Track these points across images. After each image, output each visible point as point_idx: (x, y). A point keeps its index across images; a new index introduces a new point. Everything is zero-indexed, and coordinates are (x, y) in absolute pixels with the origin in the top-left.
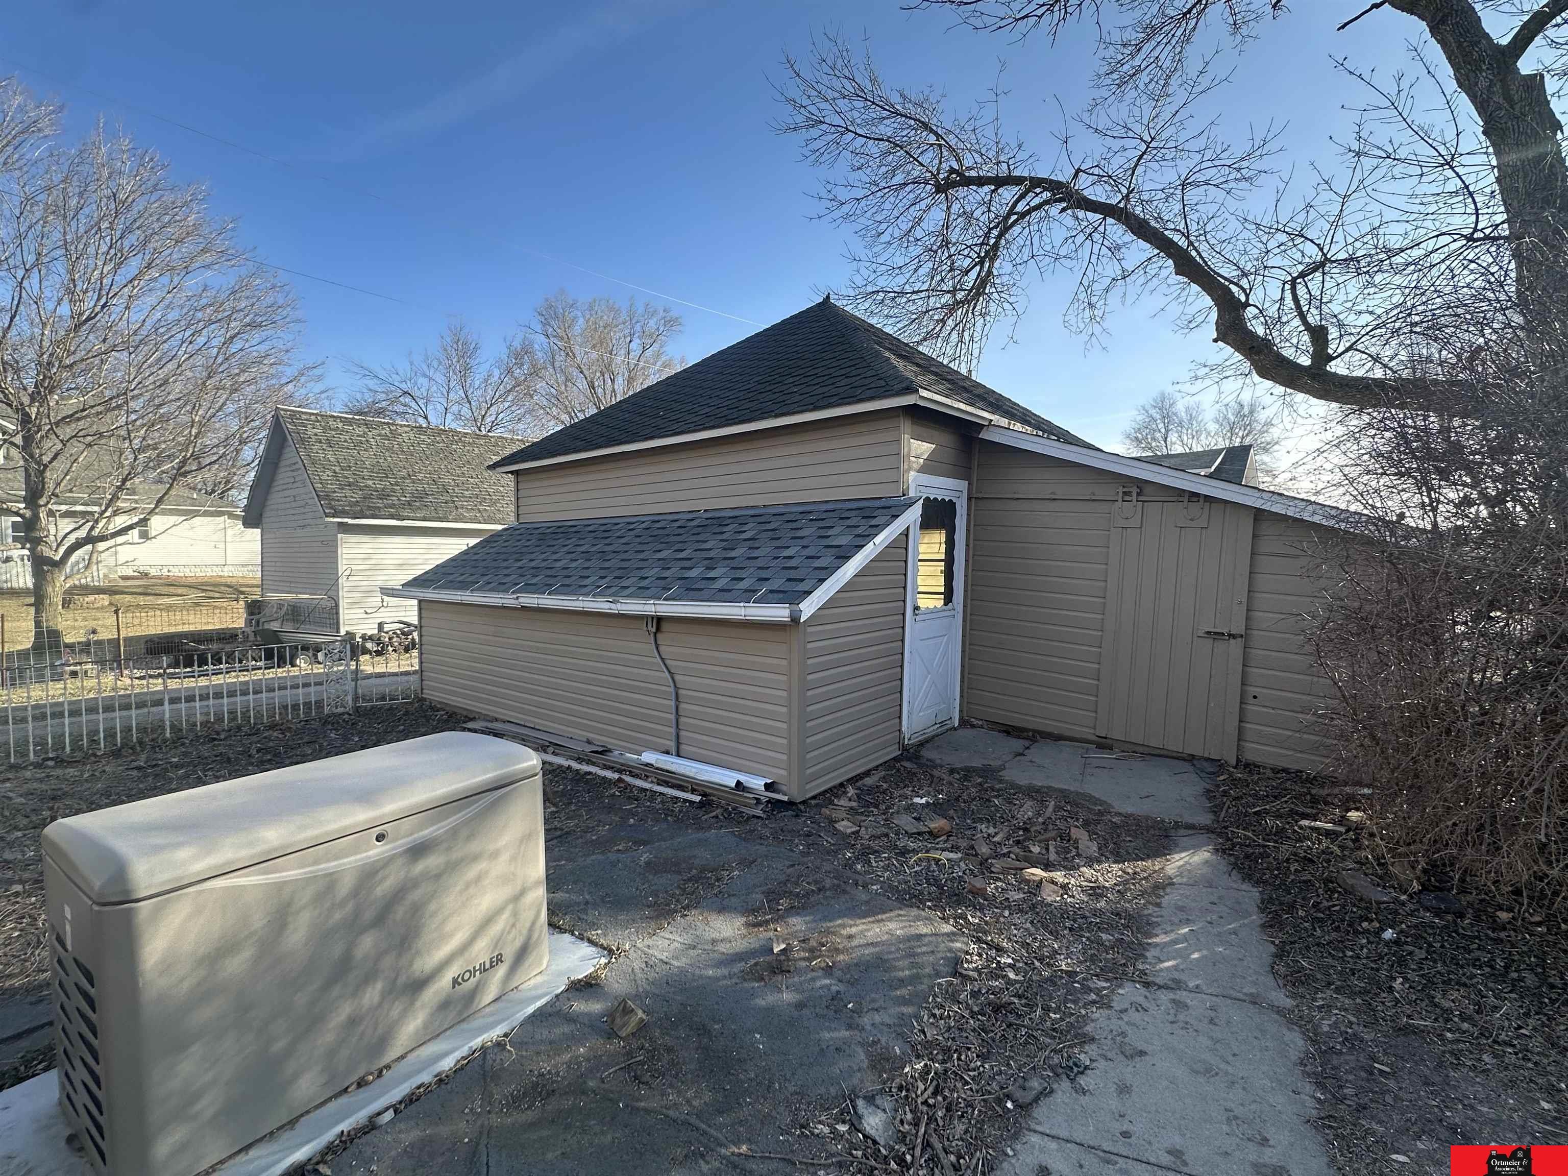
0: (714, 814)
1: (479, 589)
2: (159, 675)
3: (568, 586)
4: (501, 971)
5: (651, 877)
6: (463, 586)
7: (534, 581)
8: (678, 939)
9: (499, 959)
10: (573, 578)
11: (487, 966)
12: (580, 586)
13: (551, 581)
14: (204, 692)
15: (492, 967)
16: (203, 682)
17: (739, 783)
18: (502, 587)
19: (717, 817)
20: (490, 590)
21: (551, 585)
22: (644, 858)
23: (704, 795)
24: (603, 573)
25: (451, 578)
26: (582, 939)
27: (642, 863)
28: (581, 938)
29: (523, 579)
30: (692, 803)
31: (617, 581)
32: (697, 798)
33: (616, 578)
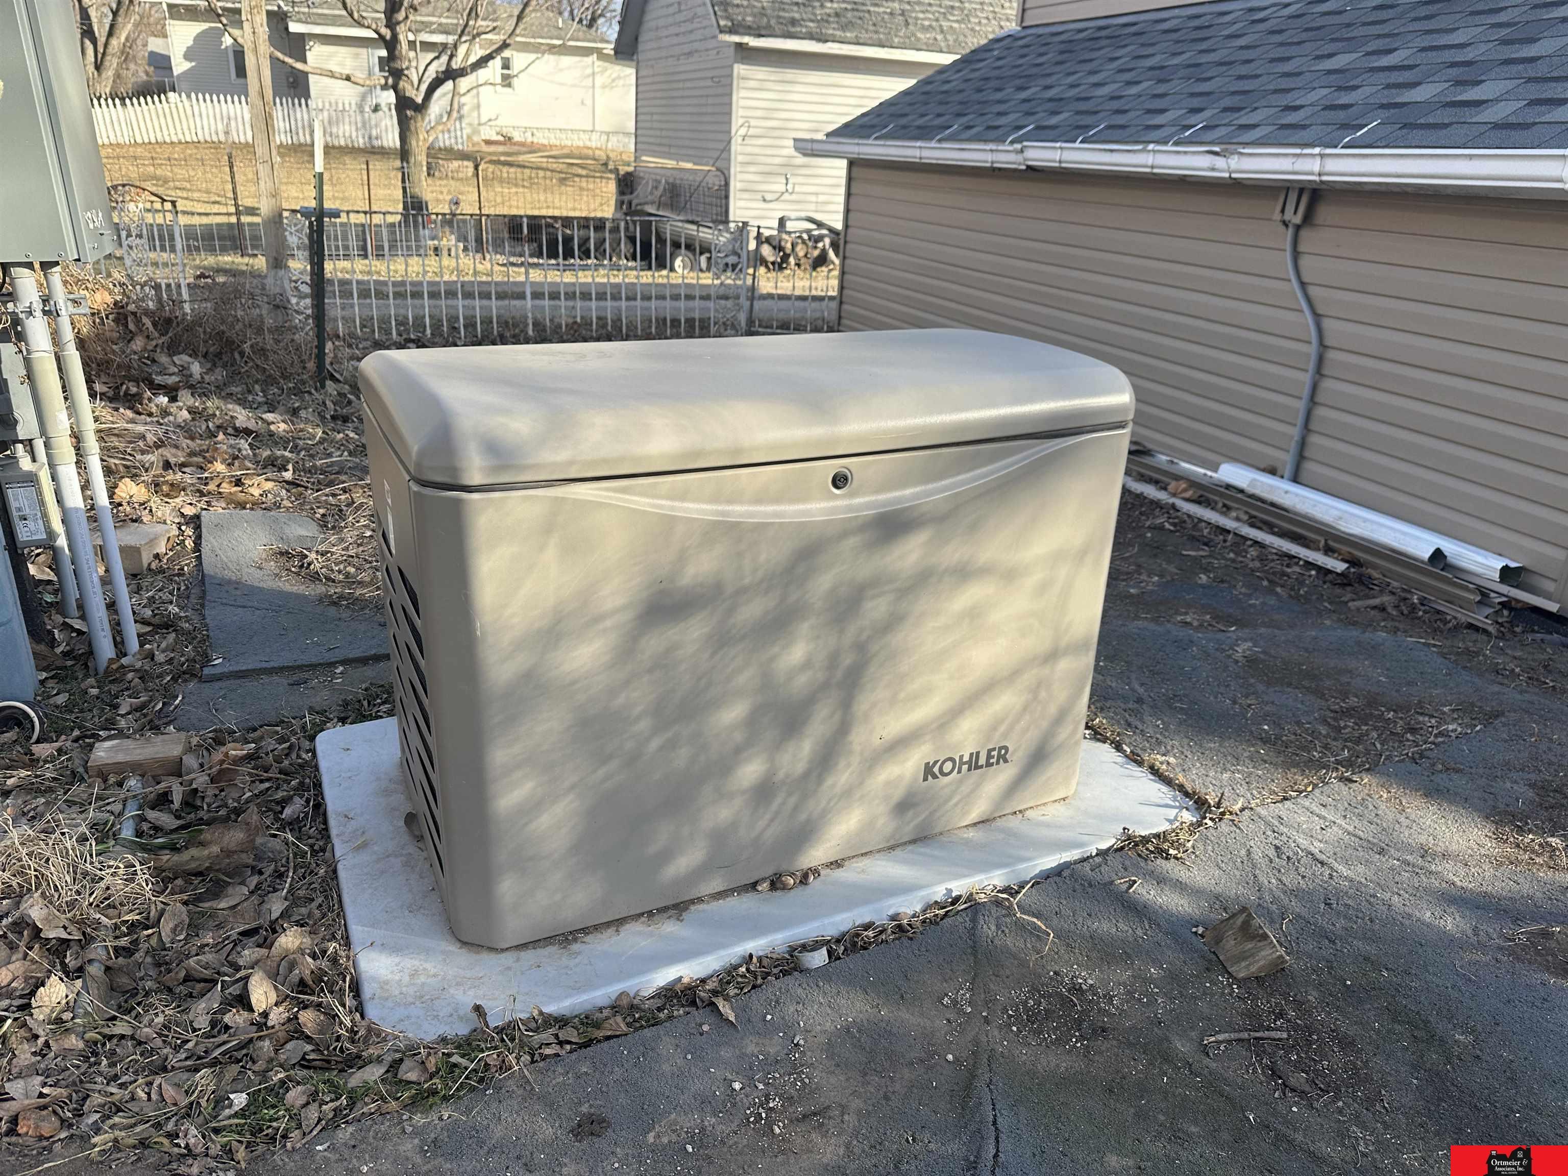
0: (1376, 602)
1: (951, 138)
2: (522, 264)
3: (1123, 127)
4: (1003, 775)
5: (1261, 687)
6: (924, 133)
7: (1054, 121)
8: (1340, 821)
9: (1001, 756)
10: (1131, 115)
11: (982, 761)
12: (1149, 128)
13: (1088, 120)
14: (571, 289)
15: (989, 765)
16: (568, 278)
17: (1438, 555)
18: (993, 134)
19: (1382, 609)
20: (969, 140)
21: (1088, 127)
22: (1243, 648)
23: (1353, 562)
24: (1196, 102)
25: (903, 121)
26: (1140, 763)
27: (1238, 656)
28: (1136, 759)
29: (1032, 119)
30: (1324, 572)
31: (1228, 117)
32: (1340, 567)
33: (1226, 110)
